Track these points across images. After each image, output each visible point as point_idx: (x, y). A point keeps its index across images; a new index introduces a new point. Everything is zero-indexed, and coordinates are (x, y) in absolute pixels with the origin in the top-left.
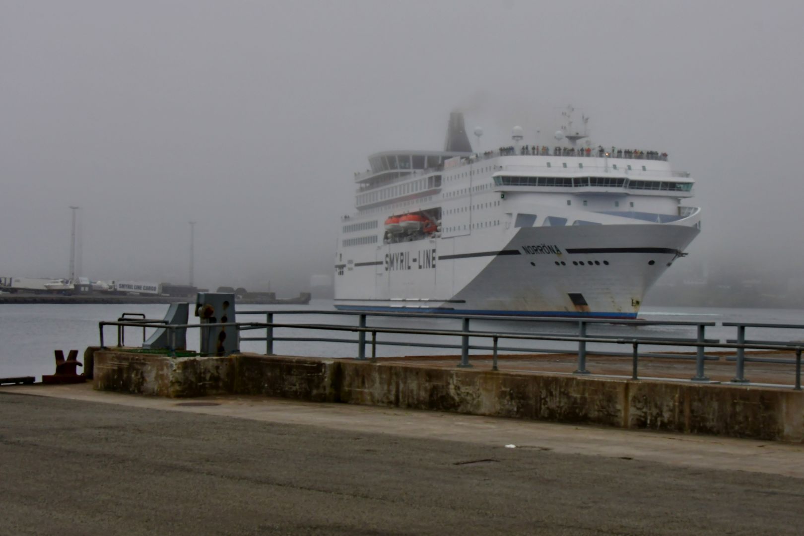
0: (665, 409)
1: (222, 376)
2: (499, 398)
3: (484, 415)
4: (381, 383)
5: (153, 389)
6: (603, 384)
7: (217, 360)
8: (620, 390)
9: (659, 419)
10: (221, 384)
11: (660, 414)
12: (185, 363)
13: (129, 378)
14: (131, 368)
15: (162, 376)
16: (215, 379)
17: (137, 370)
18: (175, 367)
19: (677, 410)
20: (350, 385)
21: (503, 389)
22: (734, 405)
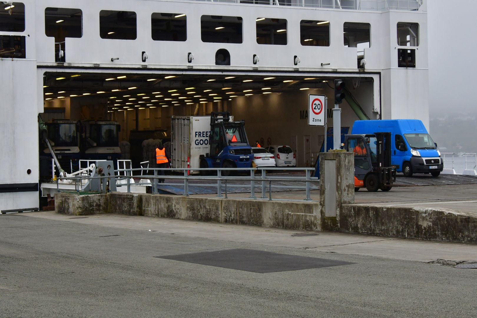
0: (232, 212)
1: (102, 204)
2: (187, 210)
3: (182, 219)
6: (215, 201)
7: (99, 196)
8: (220, 204)
9: (231, 218)
10: (101, 208)
11: (231, 216)
12: (83, 197)
13: (65, 206)
14: (65, 201)
15: (74, 204)
16: (99, 205)
17: (67, 202)
18: (78, 200)
19: (235, 213)
21: (188, 205)
22: (251, 209)
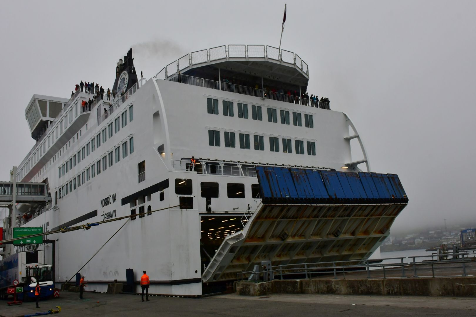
0: (395, 287)
1: (270, 288)
2: (347, 288)
3: (343, 294)
4: (313, 286)
5: (252, 293)
6: (376, 280)
7: (268, 283)
8: (381, 282)
9: (394, 291)
10: (270, 290)
11: (394, 290)
12: (260, 284)
13: (246, 290)
14: (246, 287)
15: (254, 289)
16: (268, 289)
17: (248, 288)
18: (258, 286)
19: (399, 288)
20: (305, 287)
21: (348, 285)
22: (415, 284)
